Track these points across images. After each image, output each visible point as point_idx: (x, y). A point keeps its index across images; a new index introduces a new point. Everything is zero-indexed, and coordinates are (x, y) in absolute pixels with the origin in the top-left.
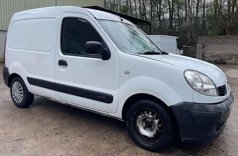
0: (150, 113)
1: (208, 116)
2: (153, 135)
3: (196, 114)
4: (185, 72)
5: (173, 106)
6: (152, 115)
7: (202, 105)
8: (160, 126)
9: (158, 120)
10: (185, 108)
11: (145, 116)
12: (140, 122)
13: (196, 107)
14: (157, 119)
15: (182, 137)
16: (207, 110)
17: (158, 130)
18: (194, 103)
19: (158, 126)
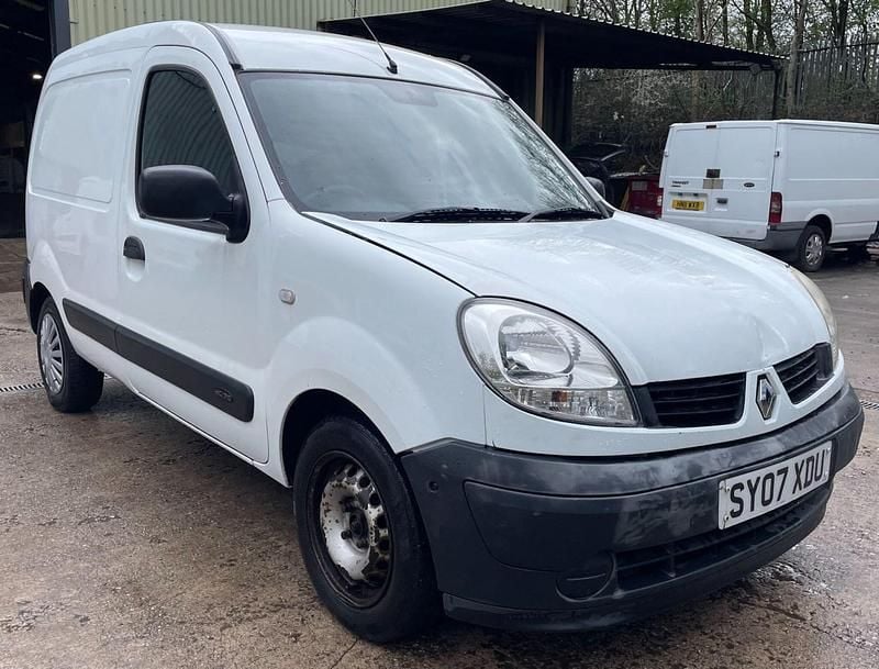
0: (359, 475)
1: (536, 514)
2: (363, 571)
3: (485, 499)
4: (465, 306)
5: (409, 452)
6: (363, 483)
7: (516, 462)
8: (384, 533)
9: (380, 507)
10: (445, 466)
11: (341, 485)
12: (329, 510)
13: (488, 467)
14: (375, 505)
15: (445, 595)
16: (539, 487)
17: (377, 551)
18: (486, 446)
19: (377, 533)
